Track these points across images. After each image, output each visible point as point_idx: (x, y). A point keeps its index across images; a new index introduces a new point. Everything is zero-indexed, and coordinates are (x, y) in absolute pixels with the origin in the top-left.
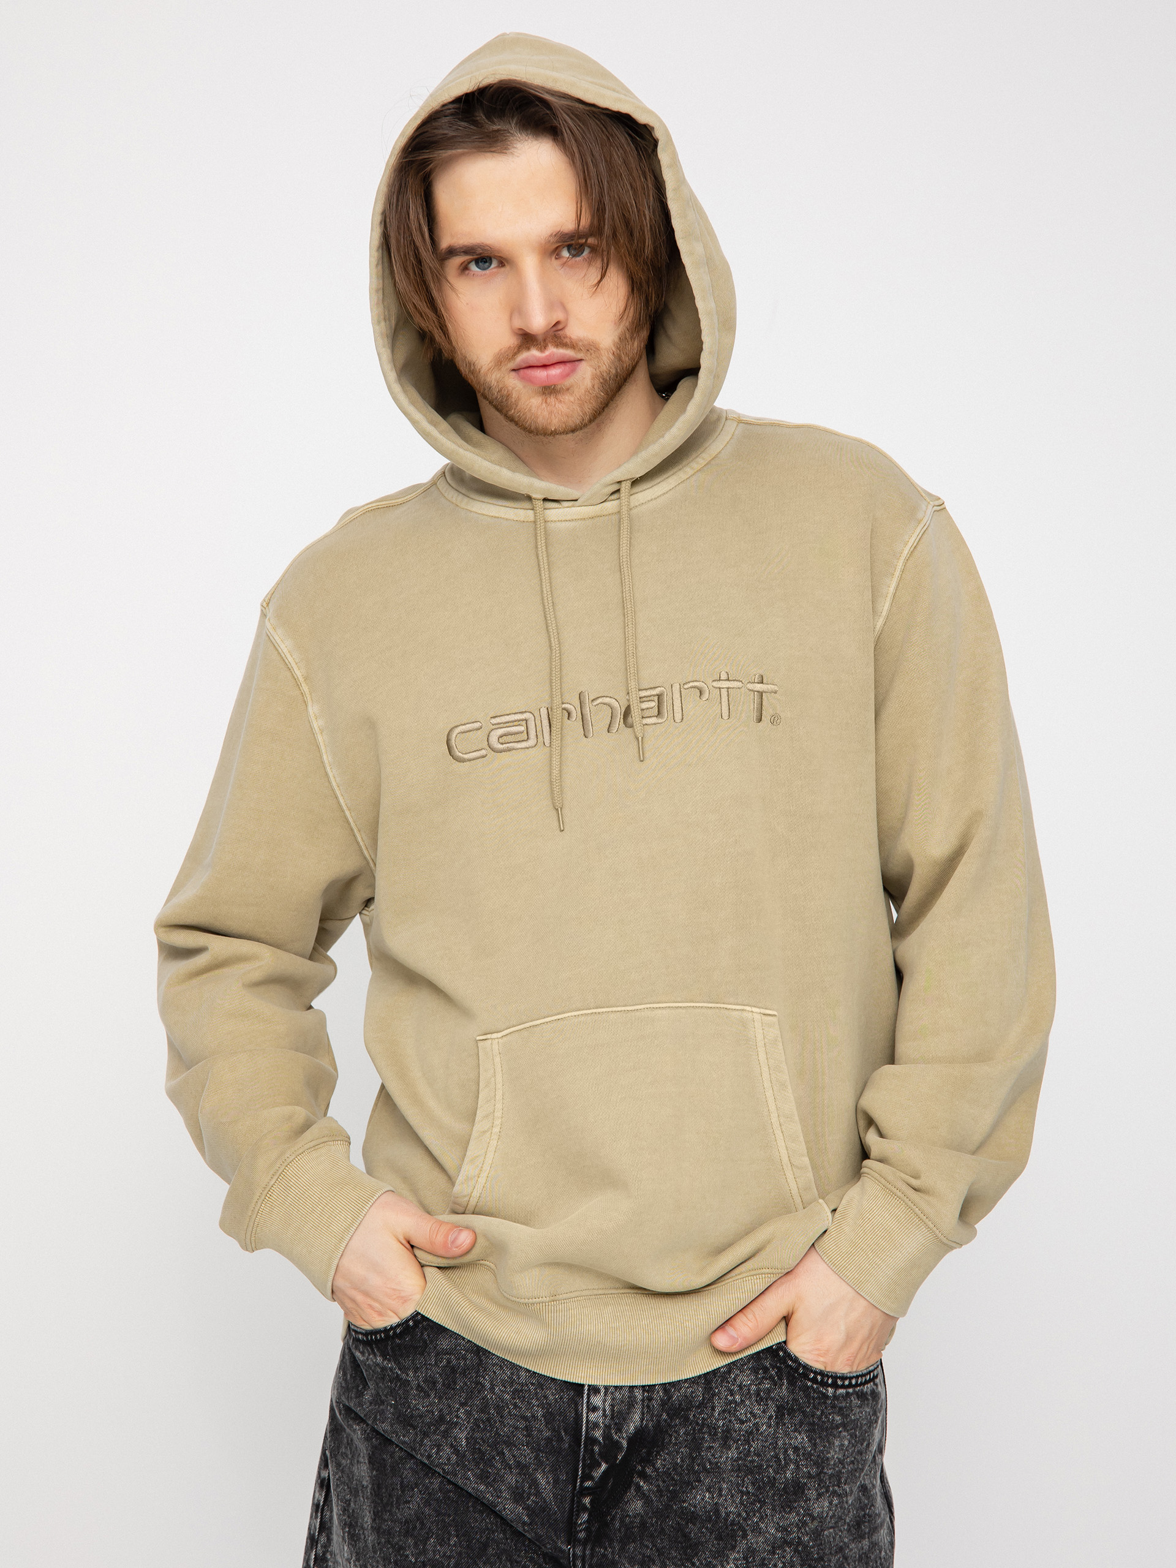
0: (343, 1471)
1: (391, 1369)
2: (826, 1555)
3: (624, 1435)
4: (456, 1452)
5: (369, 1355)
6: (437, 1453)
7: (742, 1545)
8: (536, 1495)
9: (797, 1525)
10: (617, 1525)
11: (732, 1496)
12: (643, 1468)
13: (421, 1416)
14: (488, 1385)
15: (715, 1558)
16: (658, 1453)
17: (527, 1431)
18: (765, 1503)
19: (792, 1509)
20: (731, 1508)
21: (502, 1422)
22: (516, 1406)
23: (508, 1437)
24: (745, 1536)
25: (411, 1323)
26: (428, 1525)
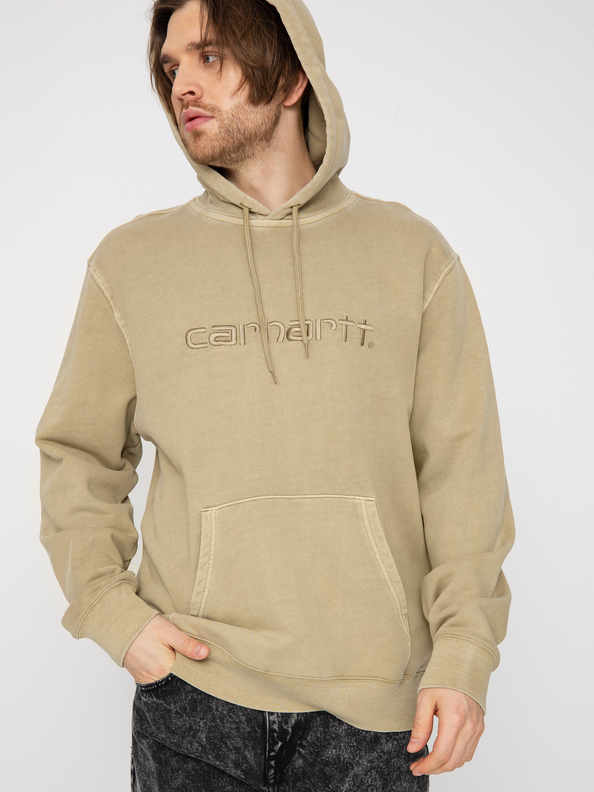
0: (141, 765)
1: (161, 704)
2: (391, 772)
3: (290, 726)
4: (201, 745)
5: (149, 698)
6: (191, 747)
7: (352, 773)
8: (246, 763)
9: (377, 758)
10: (290, 774)
11: (346, 749)
12: (301, 742)
13: (179, 728)
14: (214, 707)
15: (340, 783)
16: (308, 733)
17: (237, 729)
18: (361, 749)
19: (374, 750)
20: (346, 755)
21: (223, 726)
22: (230, 717)
23: (228, 734)
24: (353, 769)
25: (170, 679)
26: (189, 789)
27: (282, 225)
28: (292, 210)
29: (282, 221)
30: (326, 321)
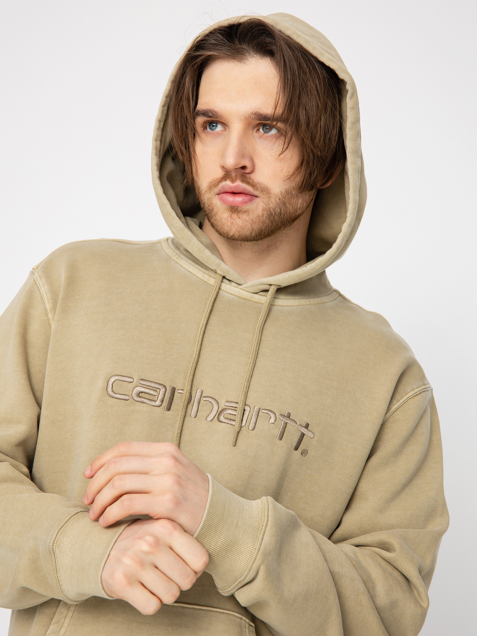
27: (253, 300)
28: (270, 288)
29: (256, 295)
30: (265, 412)
